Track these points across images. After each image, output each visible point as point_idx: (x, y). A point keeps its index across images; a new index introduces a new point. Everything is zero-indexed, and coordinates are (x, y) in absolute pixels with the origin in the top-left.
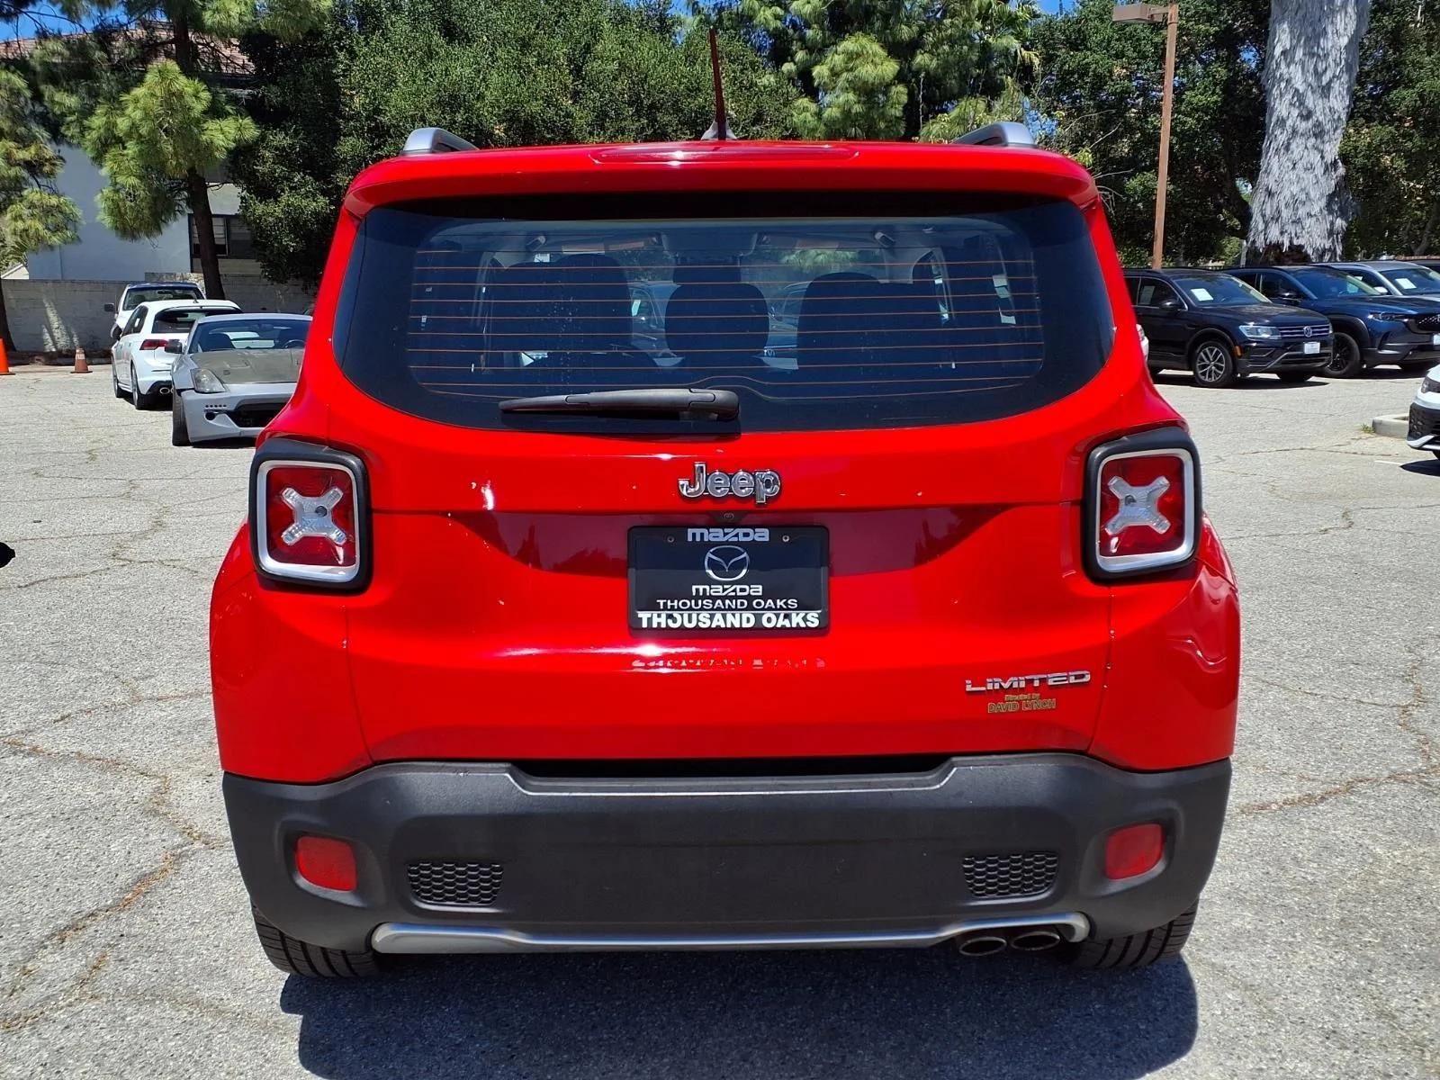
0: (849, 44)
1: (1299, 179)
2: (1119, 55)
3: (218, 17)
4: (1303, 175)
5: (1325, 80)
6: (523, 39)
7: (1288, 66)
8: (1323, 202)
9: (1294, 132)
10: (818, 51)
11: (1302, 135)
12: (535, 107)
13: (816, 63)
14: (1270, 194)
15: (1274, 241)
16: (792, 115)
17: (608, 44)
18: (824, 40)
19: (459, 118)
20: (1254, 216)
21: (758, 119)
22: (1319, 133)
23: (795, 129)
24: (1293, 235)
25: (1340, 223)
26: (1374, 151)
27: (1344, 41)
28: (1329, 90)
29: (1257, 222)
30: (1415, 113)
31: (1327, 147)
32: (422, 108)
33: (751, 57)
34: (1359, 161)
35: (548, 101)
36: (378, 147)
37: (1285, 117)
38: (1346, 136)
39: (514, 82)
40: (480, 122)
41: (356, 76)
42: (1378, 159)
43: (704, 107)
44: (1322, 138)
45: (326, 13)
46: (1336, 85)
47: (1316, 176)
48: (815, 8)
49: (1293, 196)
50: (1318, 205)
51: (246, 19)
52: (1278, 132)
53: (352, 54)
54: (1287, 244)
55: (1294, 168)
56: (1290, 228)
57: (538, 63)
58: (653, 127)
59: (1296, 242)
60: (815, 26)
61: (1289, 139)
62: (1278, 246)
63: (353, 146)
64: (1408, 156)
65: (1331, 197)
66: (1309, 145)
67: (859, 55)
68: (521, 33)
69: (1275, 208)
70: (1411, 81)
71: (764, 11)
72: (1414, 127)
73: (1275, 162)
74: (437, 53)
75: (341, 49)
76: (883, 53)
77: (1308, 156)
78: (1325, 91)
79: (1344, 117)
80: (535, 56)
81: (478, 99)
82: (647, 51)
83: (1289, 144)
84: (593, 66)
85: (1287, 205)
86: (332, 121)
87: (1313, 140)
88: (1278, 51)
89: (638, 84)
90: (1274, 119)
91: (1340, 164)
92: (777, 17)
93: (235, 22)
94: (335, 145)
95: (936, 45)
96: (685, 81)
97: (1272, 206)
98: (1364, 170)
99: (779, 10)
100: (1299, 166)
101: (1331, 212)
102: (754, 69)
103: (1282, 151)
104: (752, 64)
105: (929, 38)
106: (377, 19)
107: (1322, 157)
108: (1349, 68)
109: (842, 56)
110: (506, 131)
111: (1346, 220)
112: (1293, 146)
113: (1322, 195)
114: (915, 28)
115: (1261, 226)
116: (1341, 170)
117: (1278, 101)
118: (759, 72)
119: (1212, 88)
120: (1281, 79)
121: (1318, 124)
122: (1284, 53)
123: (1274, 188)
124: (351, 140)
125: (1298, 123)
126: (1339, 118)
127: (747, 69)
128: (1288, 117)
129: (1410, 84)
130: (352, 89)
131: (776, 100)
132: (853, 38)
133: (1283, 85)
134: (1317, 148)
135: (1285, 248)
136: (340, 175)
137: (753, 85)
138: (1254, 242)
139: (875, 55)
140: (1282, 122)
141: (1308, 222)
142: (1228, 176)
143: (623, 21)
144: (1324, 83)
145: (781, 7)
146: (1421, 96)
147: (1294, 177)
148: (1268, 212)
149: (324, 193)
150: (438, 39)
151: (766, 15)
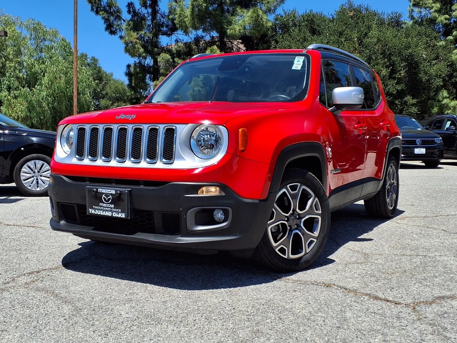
3: (232, 31)
6: (340, 32)
16: (452, 56)
17: (374, 32)
21: (437, 58)
23: (453, 62)
33: (435, 34)
43: (412, 53)
45: (269, 28)
51: (241, 31)
57: (345, 40)
58: (390, 61)
68: (340, 30)
71: (441, 17)
74: (307, 39)
80: (344, 38)
82: (389, 33)
89: (385, 46)
92: (446, 19)
93: (237, 32)
96: (404, 44)
99: (447, 16)
102: (436, 40)
104: (435, 37)
106: (288, 29)
118: (438, 40)
127: (433, 39)
131: (445, 51)
137: (435, 45)
145: (448, 15)
150: (308, 34)
151: (442, 18)
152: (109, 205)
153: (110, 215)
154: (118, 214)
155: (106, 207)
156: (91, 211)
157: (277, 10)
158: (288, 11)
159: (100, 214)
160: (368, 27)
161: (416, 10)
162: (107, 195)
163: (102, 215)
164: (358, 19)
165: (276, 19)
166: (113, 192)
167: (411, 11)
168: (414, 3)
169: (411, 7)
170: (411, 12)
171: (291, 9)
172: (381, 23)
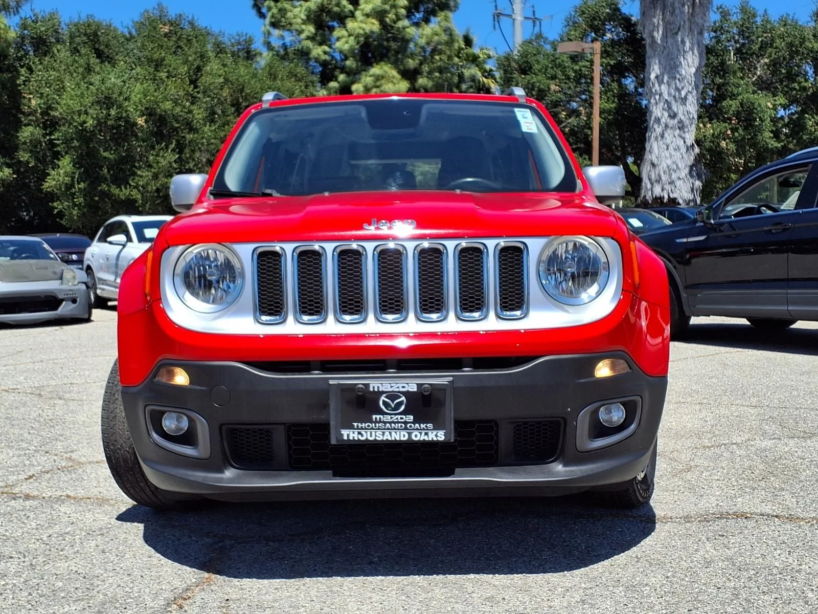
0: (376, 70)
1: (671, 156)
2: (553, 78)
4: (673, 153)
5: (683, 93)
6: (157, 60)
7: (660, 86)
8: (687, 170)
9: (666, 126)
10: (354, 75)
11: (671, 128)
12: (168, 105)
13: (353, 82)
14: (653, 165)
15: (658, 195)
17: (213, 66)
18: (357, 69)
19: (113, 112)
20: (644, 180)
22: (682, 127)
24: (670, 192)
25: (698, 184)
26: (716, 137)
27: (693, 70)
28: (686, 101)
29: (646, 183)
30: (737, 115)
31: (687, 136)
32: (86, 106)
33: (311, 78)
34: (707, 144)
35: (176, 102)
36: (51, 134)
37: (660, 117)
38: (698, 129)
39: (152, 89)
40: (128, 116)
41: (33, 85)
42: (718, 144)
44: (684, 129)
45: (11, 41)
46: (690, 97)
47: (682, 154)
48: (351, 46)
49: (668, 167)
50: (684, 172)
52: (656, 126)
53: (31, 70)
54: (666, 197)
55: (667, 149)
56: (667, 187)
57: (168, 77)
59: (672, 196)
60: (351, 59)
61: (663, 131)
62: (661, 198)
63: (32, 133)
64: (735, 141)
65: (691, 167)
66: (676, 134)
67: (383, 77)
68: (155, 57)
69: (657, 174)
70: (734, 95)
71: (317, 49)
72: (738, 123)
73: (655, 145)
74: (94, 69)
75: (22, 67)
76: (399, 76)
77: (676, 141)
78: (684, 100)
79: (696, 117)
80: (166, 72)
81: (126, 99)
82: (242, 71)
83: (663, 134)
84: (205, 80)
85: (664, 172)
86: (15, 116)
87: (678, 131)
88: (653, 76)
90: (653, 118)
91: (696, 146)
92: (325, 53)
94: (17, 132)
95: (430, 73)
97: (655, 173)
98: (710, 150)
99: (326, 48)
100: (671, 148)
101: (692, 176)
102: (313, 86)
103: (659, 138)
104: (312, 83)
105: (426, 68)
106: (47, 46)
107: (685, 142)
108: (697, 87)
109: (372, 78)
110: (146, 122)
111: (702, 182)
112: (666, 135)
113: (686, 166)
114: (417, 61)
115: (649, 186)
116: (697, 150)
117: (655, 107)
118: (318, 87)
119: (613, 98)
120: (656, 93)
121: (681, 122)
122: (657, 77)
123: (655, 161)
124: (30, 128)
125: (668, 120)
126: (693, 118)
127: (309, 86)
128: (662, 117)
129: (733, 96)
130: (30, 94)
132: (379, 66)
133: (657, 97)
134: (681, 136)
135: (665, 200)
136: (21, 153)
138: (645, 196)
139: (394, 77)
140: (658, 120)
141: (678, 183)
142: (622, 157)
143: (221, 52)
144: (683, 96)
145: (328, 46)
146: (741, 104)
147: (668, 155)
148: (653, 177)
149: (8, 166)
150: (94, 60)
151: (318, 51)
152: (399, 417)
153: (402, 439)
154: (426, 434)
155: (390, 423)
156: (348, 435)
157: (23, 7)
158: (42, 13)
159: (375, 440)
160: (201, 56)
161: (276, 32)
162: (393, 396)
163: (383, 440)
164: (178, 40)
165: (24, 27)
166: (413, 388)
167: (267, 33)
168: (273, 20)
169: (268, 27)
170: (266, 36)
171: (48, 10)
172: (220, 49)
